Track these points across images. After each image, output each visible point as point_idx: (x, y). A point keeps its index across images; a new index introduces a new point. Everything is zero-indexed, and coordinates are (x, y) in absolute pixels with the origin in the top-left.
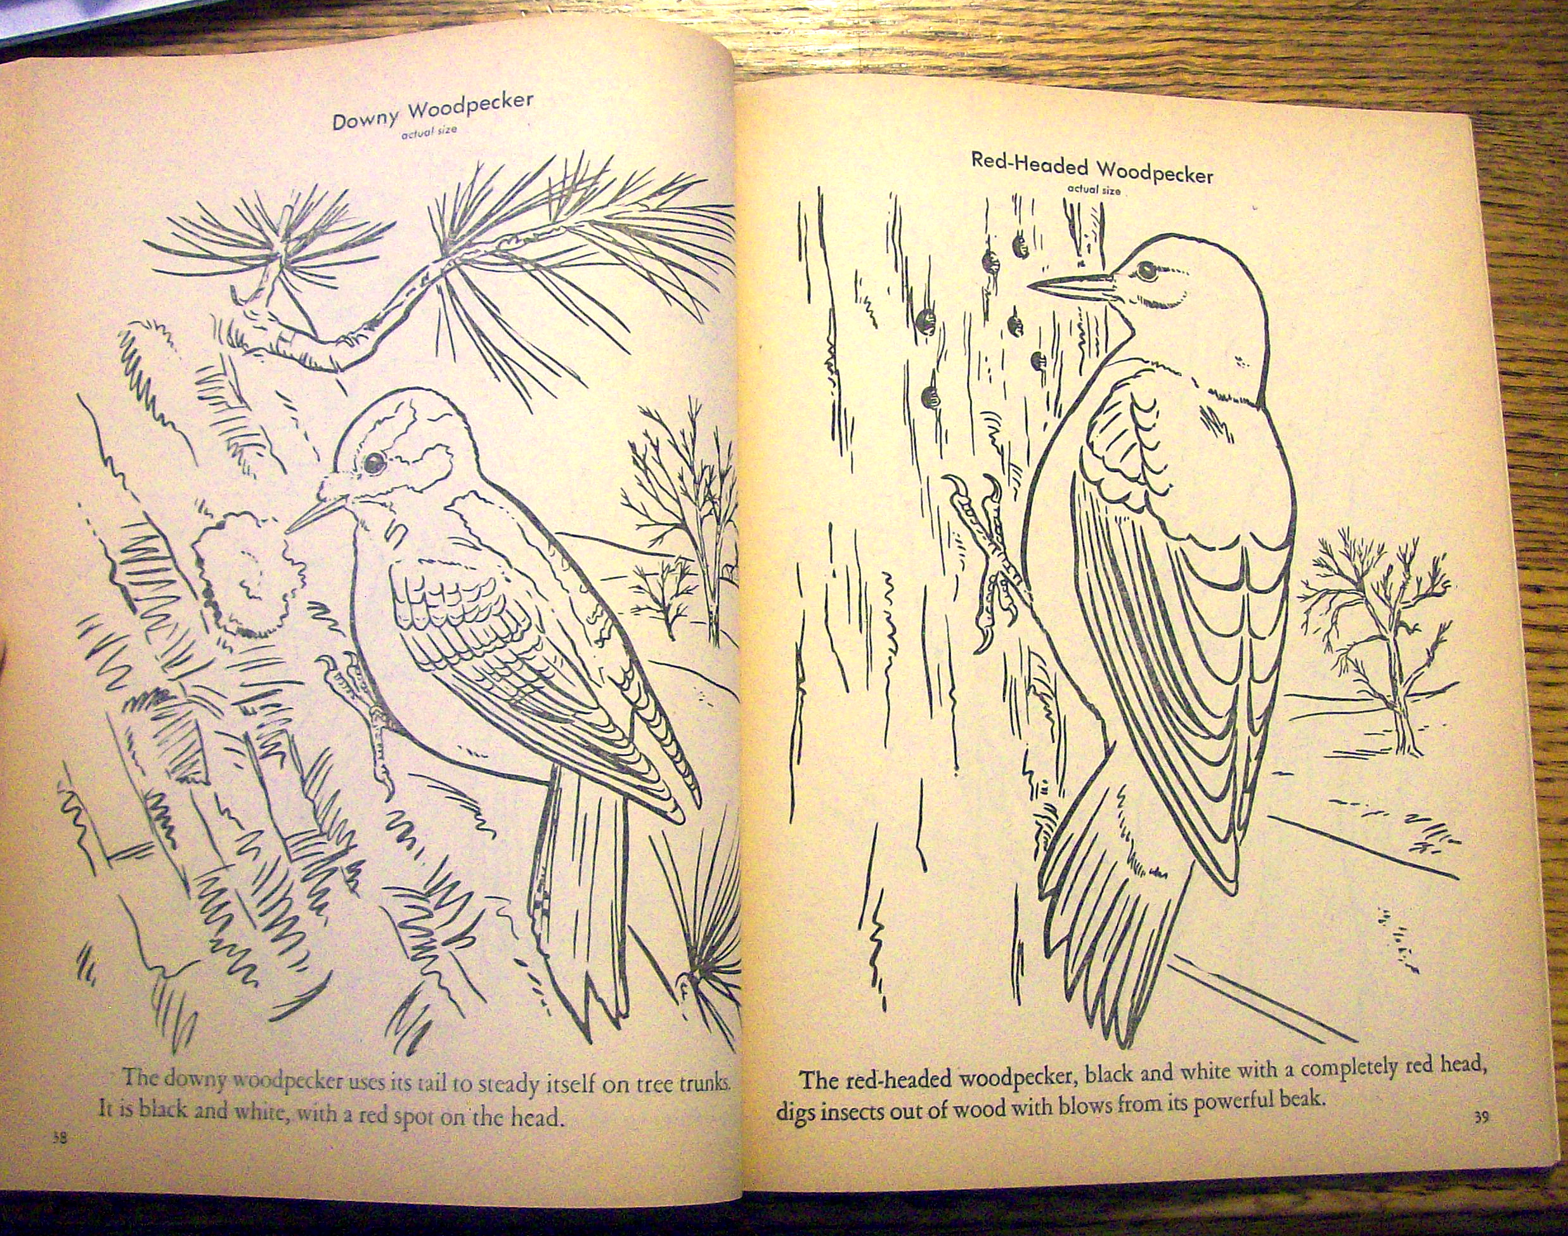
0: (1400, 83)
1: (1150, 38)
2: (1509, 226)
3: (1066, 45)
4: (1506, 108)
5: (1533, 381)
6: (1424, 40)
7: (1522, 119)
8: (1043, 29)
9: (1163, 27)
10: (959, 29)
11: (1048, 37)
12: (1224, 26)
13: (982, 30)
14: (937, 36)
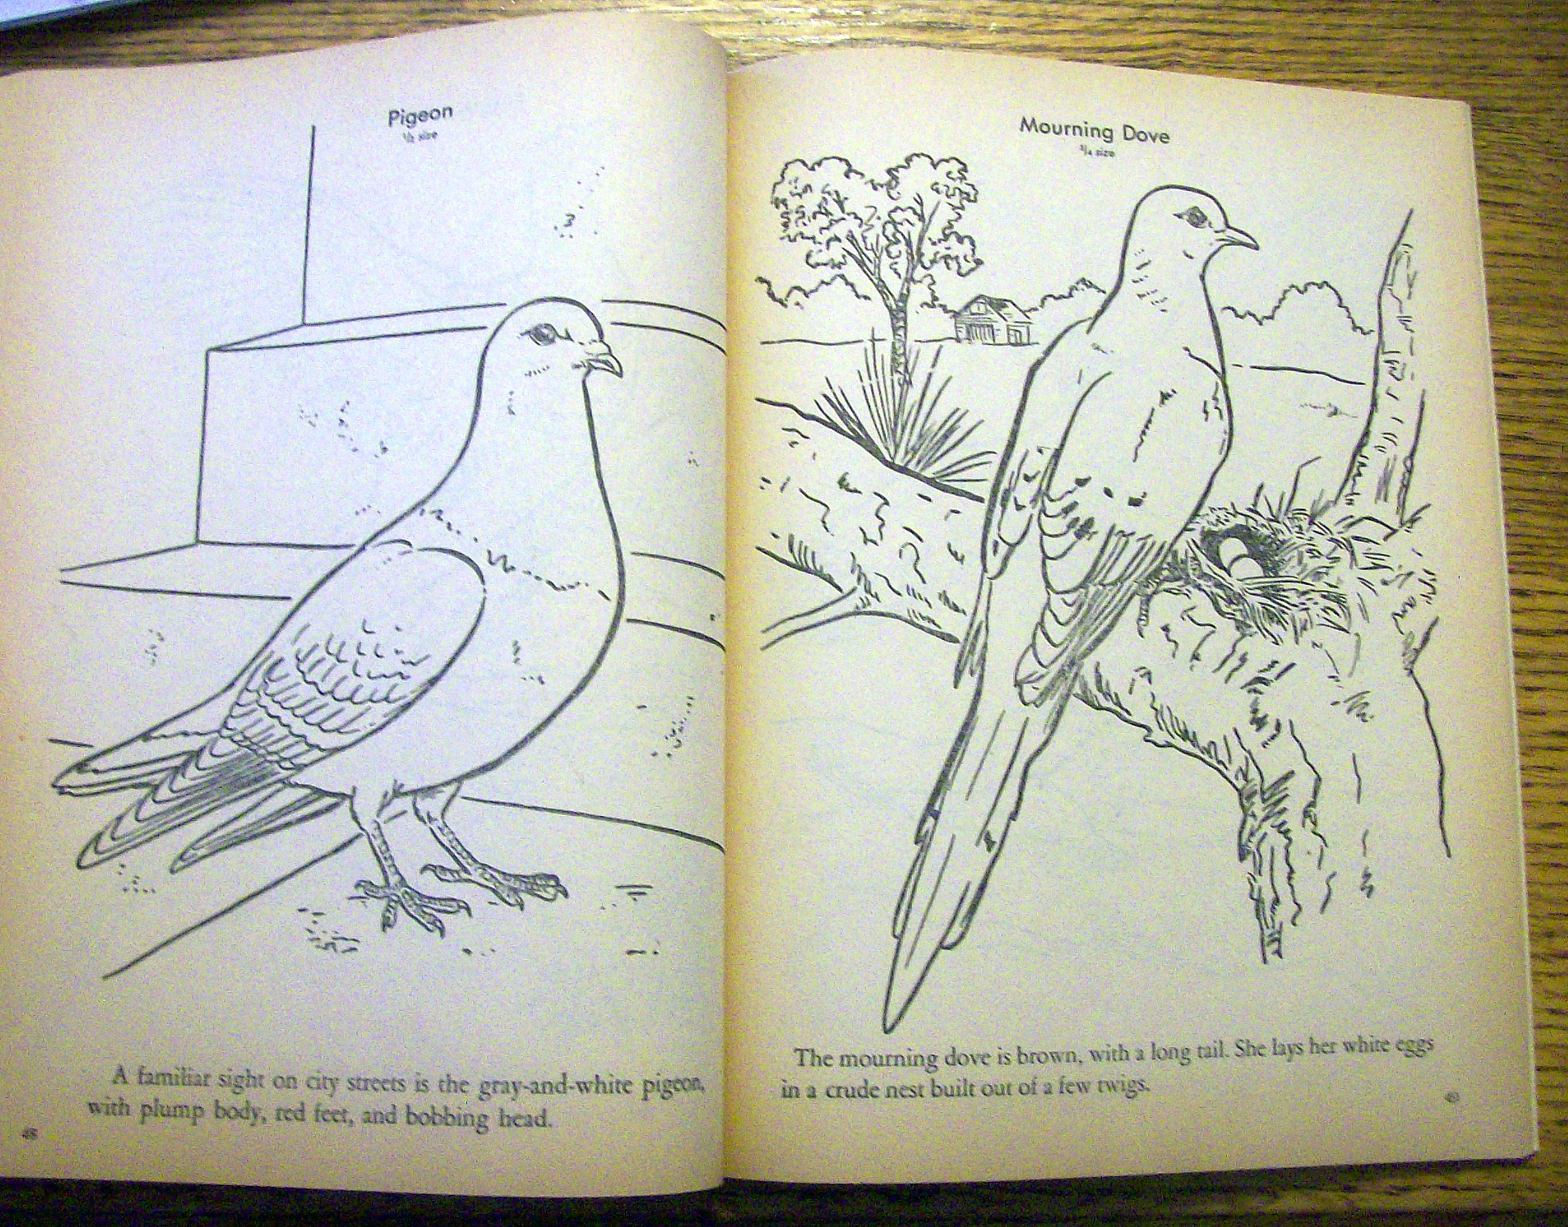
0: (1398, 77)
1: (1146, 29)
2: (1502, 225)
3: (1059, 37)
4: (1501, 104)
5: (1522, 383)
6: (1422, 33)
7: (1518, 115)
8: (1037, 20)
9: (1158, 19)
10: (954, 18)
11: (1041, 28)
12: (1220, 18)
13: (974, 20)
14: (929, 26)
